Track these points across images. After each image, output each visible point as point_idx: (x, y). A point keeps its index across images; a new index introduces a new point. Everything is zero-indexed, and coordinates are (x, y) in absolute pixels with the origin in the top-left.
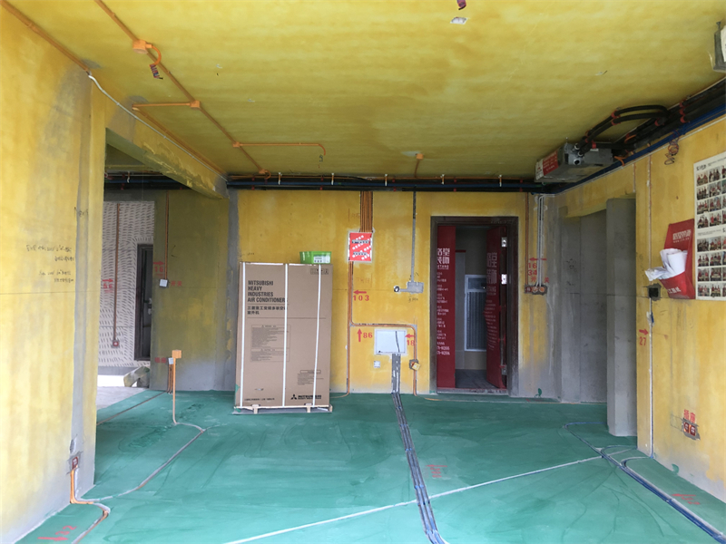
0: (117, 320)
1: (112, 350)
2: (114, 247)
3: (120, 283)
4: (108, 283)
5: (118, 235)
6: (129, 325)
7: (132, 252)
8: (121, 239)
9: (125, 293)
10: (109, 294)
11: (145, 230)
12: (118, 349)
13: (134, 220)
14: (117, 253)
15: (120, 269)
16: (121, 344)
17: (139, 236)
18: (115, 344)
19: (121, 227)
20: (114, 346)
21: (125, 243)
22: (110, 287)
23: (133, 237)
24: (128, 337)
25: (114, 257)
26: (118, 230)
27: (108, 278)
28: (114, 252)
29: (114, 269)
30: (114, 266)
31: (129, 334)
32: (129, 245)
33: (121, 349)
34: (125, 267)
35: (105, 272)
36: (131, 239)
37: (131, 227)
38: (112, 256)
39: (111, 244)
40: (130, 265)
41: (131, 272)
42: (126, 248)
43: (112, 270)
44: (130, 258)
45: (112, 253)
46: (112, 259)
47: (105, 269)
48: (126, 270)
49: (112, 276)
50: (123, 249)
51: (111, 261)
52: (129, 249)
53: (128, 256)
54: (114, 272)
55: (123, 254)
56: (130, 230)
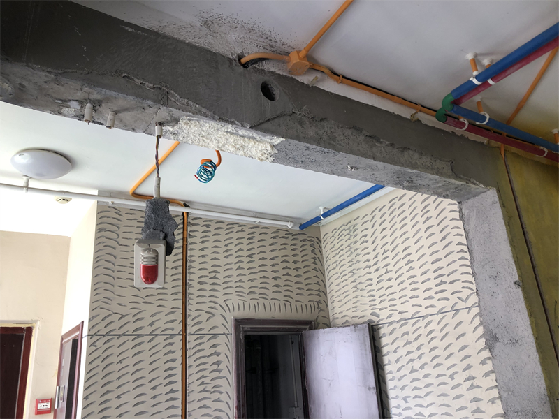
2: (178, 327)
5: (185, 293)
7: (221, 340)
8: (193, 306)
11: (247, 285)
13: (222, 261)
14: (184, 343)
15: (193, 387)
17: (234, 299)
19: (194, 277)
21: (205, 316)
23: (220, 301)
25: (178, 355)
26: (186, 284)
28: (178, 340)
29: (178, 386)
30: (178, 378)
32: (213, 322)
34: (207, 380)
35: (154, 397)
36: (218, 306)
37: (214, 278)
38: (173, 352)
39: (171, 317)
40: (216, 374)
41: (221, 393)
42: (206, 328)
43: (172, 391)
44: (218, 355)
45: (171, 344)
46: (174, 361)
47: (154, 388)
48: (209, 388)
49: (173, 407)
50: (199, 332)
51: (171, 364)
52: (213, 332)
53: (213, 350)
54: (179, 395)
55: (200, 344)
56: (213, 284)
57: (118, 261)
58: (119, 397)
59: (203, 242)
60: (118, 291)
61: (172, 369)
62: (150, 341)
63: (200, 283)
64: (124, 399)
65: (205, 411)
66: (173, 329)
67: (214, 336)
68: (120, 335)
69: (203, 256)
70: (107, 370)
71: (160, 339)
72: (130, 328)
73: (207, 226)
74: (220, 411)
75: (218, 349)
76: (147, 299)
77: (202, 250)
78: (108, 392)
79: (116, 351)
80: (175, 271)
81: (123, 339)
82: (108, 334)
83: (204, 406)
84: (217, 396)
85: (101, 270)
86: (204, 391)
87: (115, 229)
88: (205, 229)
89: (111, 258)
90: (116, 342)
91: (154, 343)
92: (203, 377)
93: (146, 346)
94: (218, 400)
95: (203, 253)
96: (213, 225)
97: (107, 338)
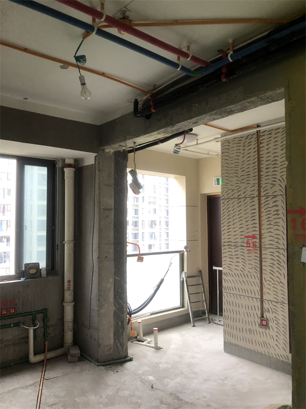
0: (264, 290)
1: (261, 330)
2: (256, 193)
3: (266, 241)
4: (251, 241)
5: (259, 176)
6: (280, 299)
8: (263, 181)
9: (272, 254)
10: (253, 255)
12: (267, 331)
13: (279, 153)
14: (259, 200)
15: (265, 222)
16: (270, 324)
18: (264, 323)
19: (263, 166)
20: (261, 325)
21: (270, 186)
22: (254, 246)
23: (278, 177)
24: (280, 317)
25: (257, 207)
26: (259, 171)
27: (251, 234)
28: (256, 199)
29: (257, 221)
30: (257, 217)
31: (281, 313)
32: (275, 189)
33: (272, 332)
34: (271, 219)
35: (247, 226)
36: (277, 180)
37: (275, 164)
38: (254, 205)
39: (253, 189)
40: (276, 216)
41: (279, 226)
42: (270, 192)
43: (254, 223)
44: (277, 206)
45: (254, 201)
46: (255, 209)
47: (247, 222)
48: (272, 223)
49: (255, 231)
50: (267, 195)
51: (253, 211)
52: (275, 194)
53: (274, 204)
54: (257, 225)
55: (267, 201)
56: (274, 168)
57: (230, 166)
58: (233, 224)
59: (268, 145)
60: (231, 179)
61: (254, 213)
62: (244, 201)
63: (267, 168)
64: (235, 226)
65: (271, 234)
66: (253, 194)
67: (275, 196)
68: (232, 199)
69: (268, 153)
70: (229, 213)
71: (248, 199)
72: (236, 195)
73: (270, 134)
74: (278, 235)
75: (277, 203)
76: (242, 181)
77: (267, 149)
78: (229, 222)
79: (231, 205)
80: (254, 165)
81: (234, 200)
82: (228, 199)
83: (270, 232)
84: (277, 227)
85: (224, 171)
86: (270, 224)
87: (227, 150)
88: (269, 136)
89: (227, 165)
90: (231, 202)
91: (246, 201)
92: (269, 217)
93: (242, 203)
94: (277, 229)
95: (268, 151)
96: (274, 132)
97: (228, 200)
